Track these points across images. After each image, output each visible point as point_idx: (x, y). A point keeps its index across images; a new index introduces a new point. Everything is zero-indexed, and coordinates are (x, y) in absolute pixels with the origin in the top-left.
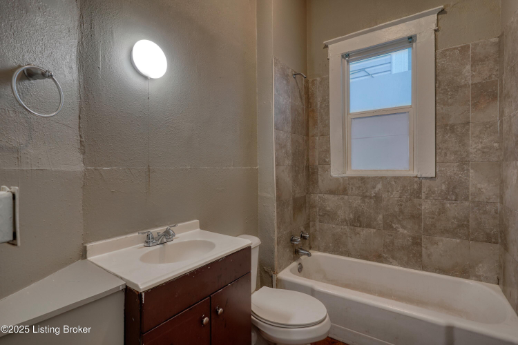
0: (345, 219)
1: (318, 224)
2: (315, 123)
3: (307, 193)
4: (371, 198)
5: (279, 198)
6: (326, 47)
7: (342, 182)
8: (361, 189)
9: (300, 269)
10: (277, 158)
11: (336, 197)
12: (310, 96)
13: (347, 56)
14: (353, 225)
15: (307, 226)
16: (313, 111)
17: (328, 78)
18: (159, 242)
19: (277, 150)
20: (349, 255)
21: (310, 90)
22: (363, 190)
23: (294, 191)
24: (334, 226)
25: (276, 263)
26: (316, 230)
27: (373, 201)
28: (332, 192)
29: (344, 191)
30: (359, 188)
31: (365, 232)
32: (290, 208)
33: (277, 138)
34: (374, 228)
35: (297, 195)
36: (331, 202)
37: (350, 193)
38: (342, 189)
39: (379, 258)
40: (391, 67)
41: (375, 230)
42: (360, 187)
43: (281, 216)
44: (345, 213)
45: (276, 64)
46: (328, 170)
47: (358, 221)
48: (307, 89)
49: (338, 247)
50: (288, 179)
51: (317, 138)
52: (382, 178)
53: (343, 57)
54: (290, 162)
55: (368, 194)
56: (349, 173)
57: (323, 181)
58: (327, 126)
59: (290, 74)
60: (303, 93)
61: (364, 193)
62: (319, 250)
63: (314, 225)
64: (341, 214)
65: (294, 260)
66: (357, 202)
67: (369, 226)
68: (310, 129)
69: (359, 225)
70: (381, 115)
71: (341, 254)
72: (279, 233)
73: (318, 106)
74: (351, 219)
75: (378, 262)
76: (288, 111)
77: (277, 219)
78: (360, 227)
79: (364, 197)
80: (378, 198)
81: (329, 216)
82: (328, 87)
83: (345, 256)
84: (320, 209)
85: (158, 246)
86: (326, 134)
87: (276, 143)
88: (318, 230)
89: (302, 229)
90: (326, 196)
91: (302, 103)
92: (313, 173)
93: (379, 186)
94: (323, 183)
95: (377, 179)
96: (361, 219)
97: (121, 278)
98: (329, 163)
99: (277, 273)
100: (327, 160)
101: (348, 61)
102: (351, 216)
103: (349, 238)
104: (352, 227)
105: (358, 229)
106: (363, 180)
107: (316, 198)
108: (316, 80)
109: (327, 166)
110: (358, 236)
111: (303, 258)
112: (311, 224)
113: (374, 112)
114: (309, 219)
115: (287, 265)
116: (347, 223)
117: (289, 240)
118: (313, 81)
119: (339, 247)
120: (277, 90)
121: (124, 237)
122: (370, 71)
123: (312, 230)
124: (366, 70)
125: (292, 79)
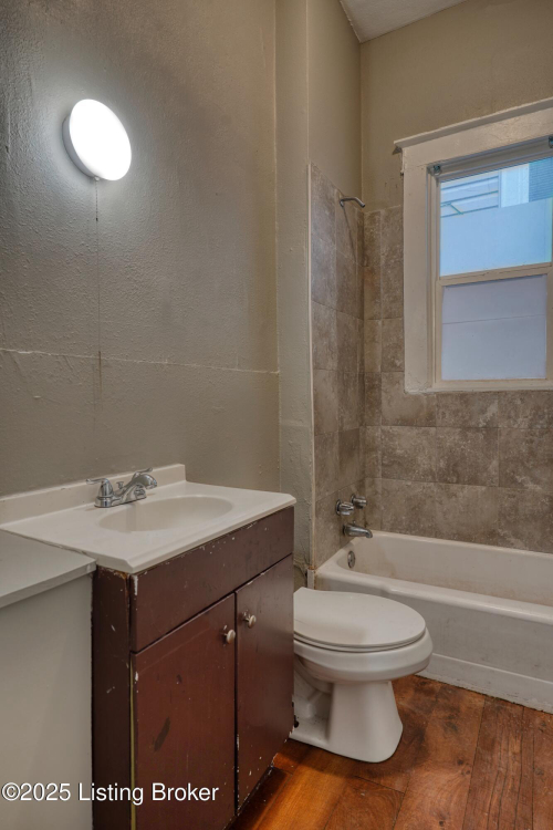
0: (431, 470)
1: (379, 481)
2: (376, 295)
3: (361, 425)
4: (477, 429)
5: (318, 428)
6: (398, 150)
7: (425, 402)
8: (460, 414)
9: (351, 563)
10: (315, 354)
11: (415, 431)
12: (366, 243)
13: (436, 169)
14: (446, 481)
15: (361, 485)
16: (372, 271)
17: (401, 210)
18: (124, 499)
19: (315, 340)
20: (437, 534)
21: (367, 233)
22: (463, 417)
23: (342, 419)
24: (409, 483)
25: (314, 550)
26: (376, 493)
27: (481, 437)
28: (406, 422)
29: (430, 420)
30: (456, 413)
31: (466, 492)
32: (335, 449)
33: (316, 318)
34: (483, 484)
35: (347, 427)
36: (406, 440)
37: (439, 422)
38: (425, 415)
39: (491, 537)
40: (499, 199)
41: (484, 488)
42: (458, 411)
43: (321, 463)
44: (430, 458)
45: (313, 175)
46: (399, 382)
47: (454, 472)
48: (361, 228)
49: (417, 522)
50: (332, 396)
51: (380, 323)
52: (498, 393)
53: (429, 170)
54: (336, 365)
55: (473, 423)
56: (437, 387)
57: (389, 401)
58: (399, 300)
59: (336, 200)
60: (355, 237)
61: (466, 421)
62: (381, 528)
63: (373, 483)
64: (423, 462)
65: (343, 544)
66: (452, 438)
67: (474, 481)
68: (366, 306)
69: (455, 479)
70: (496, 281)
71: (423, 533)
72: (318, 494)
73: (383, 262)
74: (440, 469)
75: (489, 544)
76: (333, 269)
77: (316, 469)
78: (457, 482)
79: (465, 428)
80: (490, 430)
81: (400, 465)
82: (402, 227)
83: (430, 535)
84: (383, 454)
85: (124, 507)
86: (395, 315)
87: (314, 326)
88: (380, 491)
89: (354, 489)
90: (395, 429)
91: (354, 254)
92: (372, 388)
93: (493, 409)
94: (389, 406)
95: (488, 396)
96: (460, 469)
97: (84, 553)
98: (401, 369)
99: (316, 568)
100: (398, 363)
101: (438, 180)
102: (442, 464)
103: (437, 505)
104: (443, 485)
105: (454, 488)
106: (464, 397)
107: (376, 433)
108: (378, 213)
109: (397, 375)
110: (454, 499)
111: (355, 541)
112: (367, 481)
113: (484, 274)
114: (363, 472)
115: (331, 555)
116: (434, 477)
117: (333, 508)
118: (372, 216)
119: (419, 521)
120: (315, 227)
121: (58, 488)
122: (460, 206)
123: (368, 491)
124: (454, 204)
125: (338, 208)
